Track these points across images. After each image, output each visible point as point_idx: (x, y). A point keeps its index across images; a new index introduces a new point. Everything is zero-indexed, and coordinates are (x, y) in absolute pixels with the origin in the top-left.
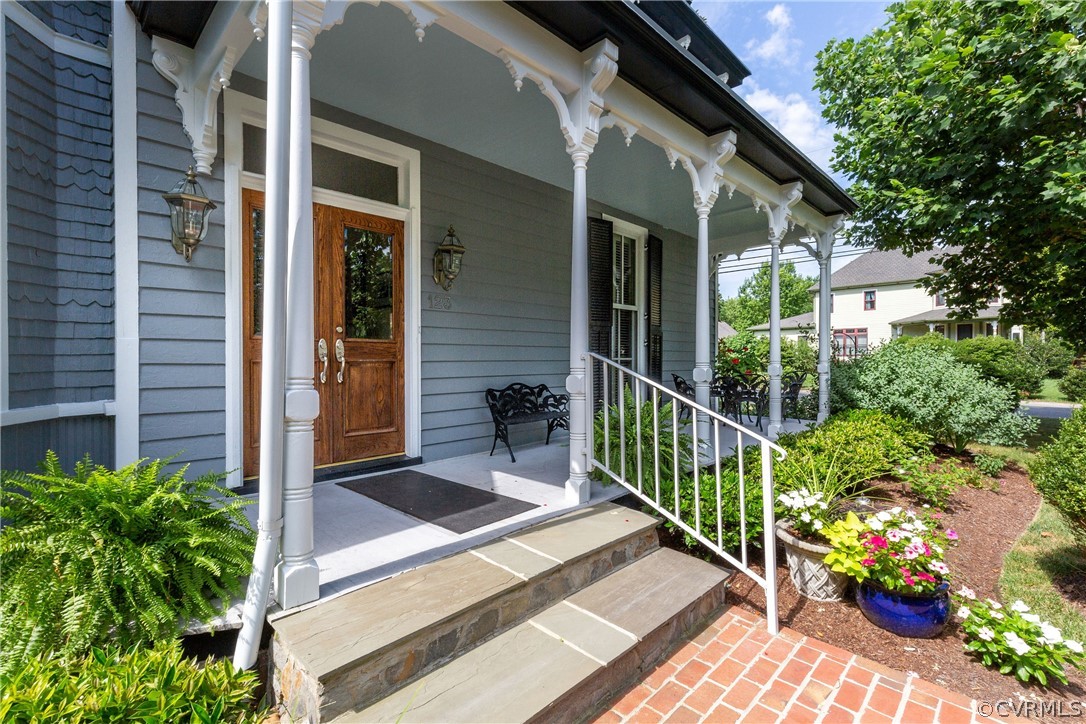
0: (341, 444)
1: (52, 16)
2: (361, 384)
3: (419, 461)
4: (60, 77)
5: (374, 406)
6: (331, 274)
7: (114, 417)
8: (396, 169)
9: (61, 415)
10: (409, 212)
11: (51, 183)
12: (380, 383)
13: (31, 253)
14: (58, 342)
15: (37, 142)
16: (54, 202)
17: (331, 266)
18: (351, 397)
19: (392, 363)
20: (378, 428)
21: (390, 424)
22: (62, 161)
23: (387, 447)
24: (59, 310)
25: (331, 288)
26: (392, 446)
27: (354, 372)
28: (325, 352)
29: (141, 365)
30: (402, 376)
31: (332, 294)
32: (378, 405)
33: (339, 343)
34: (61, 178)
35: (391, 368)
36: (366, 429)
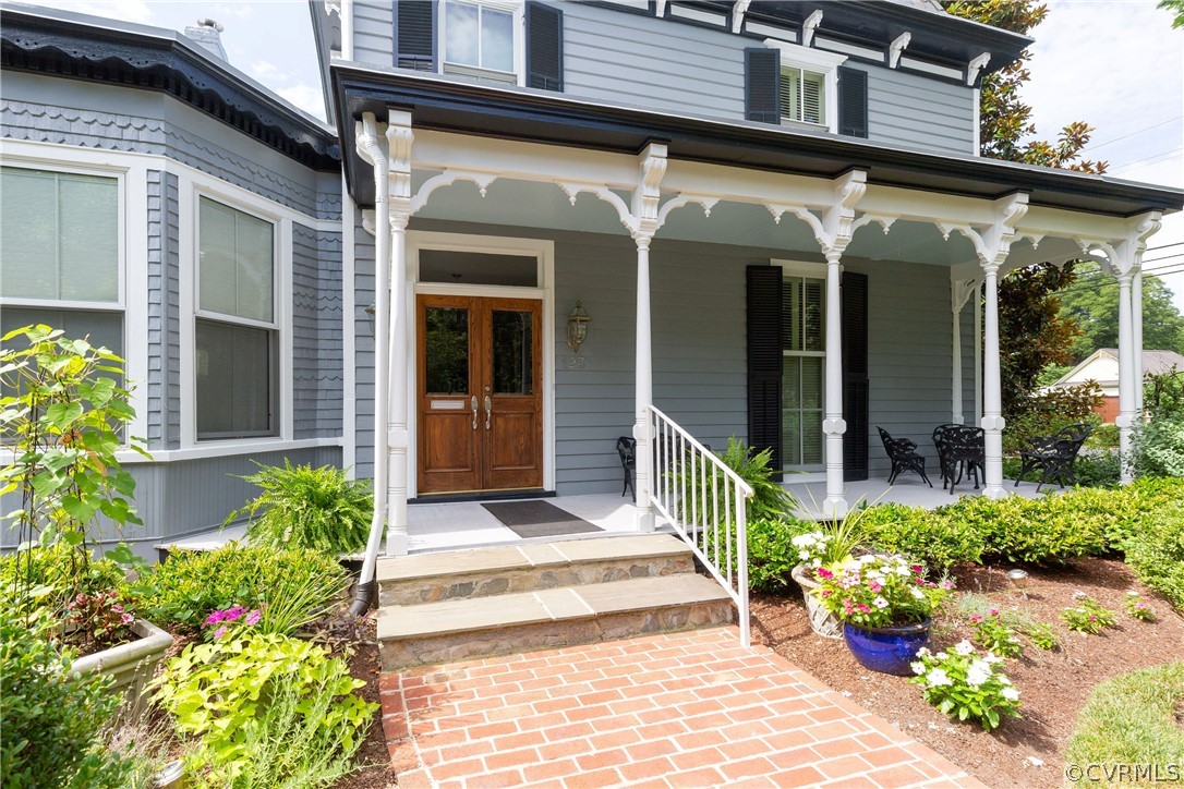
0: (489, 476)
1: (316, 211)
2: (505, 430)
3: (552, 494)
4: (321, 245)
5: (516, 447)
6: (481, 347)
7: (342, 447)
8: (536, 258)
9: (320, 445)
10: (545, 292)
11: (314, 309)
12: (522, 430)
13: (305, 351)
14: (319, 402)
15: (307, 287)
16: (316, 320)
17: (481, 341)
18: (497, 440)
19: (532, 414)
20: (520, 465)
21: (530, 463)
22: (321, 294)
23: (527, 481)
24: (320, 383)
25: (481, 357)
26: (532, 481)
27: (500, 421)
28: (476, 406)
29: (356, 415)
30: (541, 425)
31: (482, 363)
32: (519, 447)
33: (487, 399)
34: (321, 305)
35: (531, 417)
36: (509, 466)
